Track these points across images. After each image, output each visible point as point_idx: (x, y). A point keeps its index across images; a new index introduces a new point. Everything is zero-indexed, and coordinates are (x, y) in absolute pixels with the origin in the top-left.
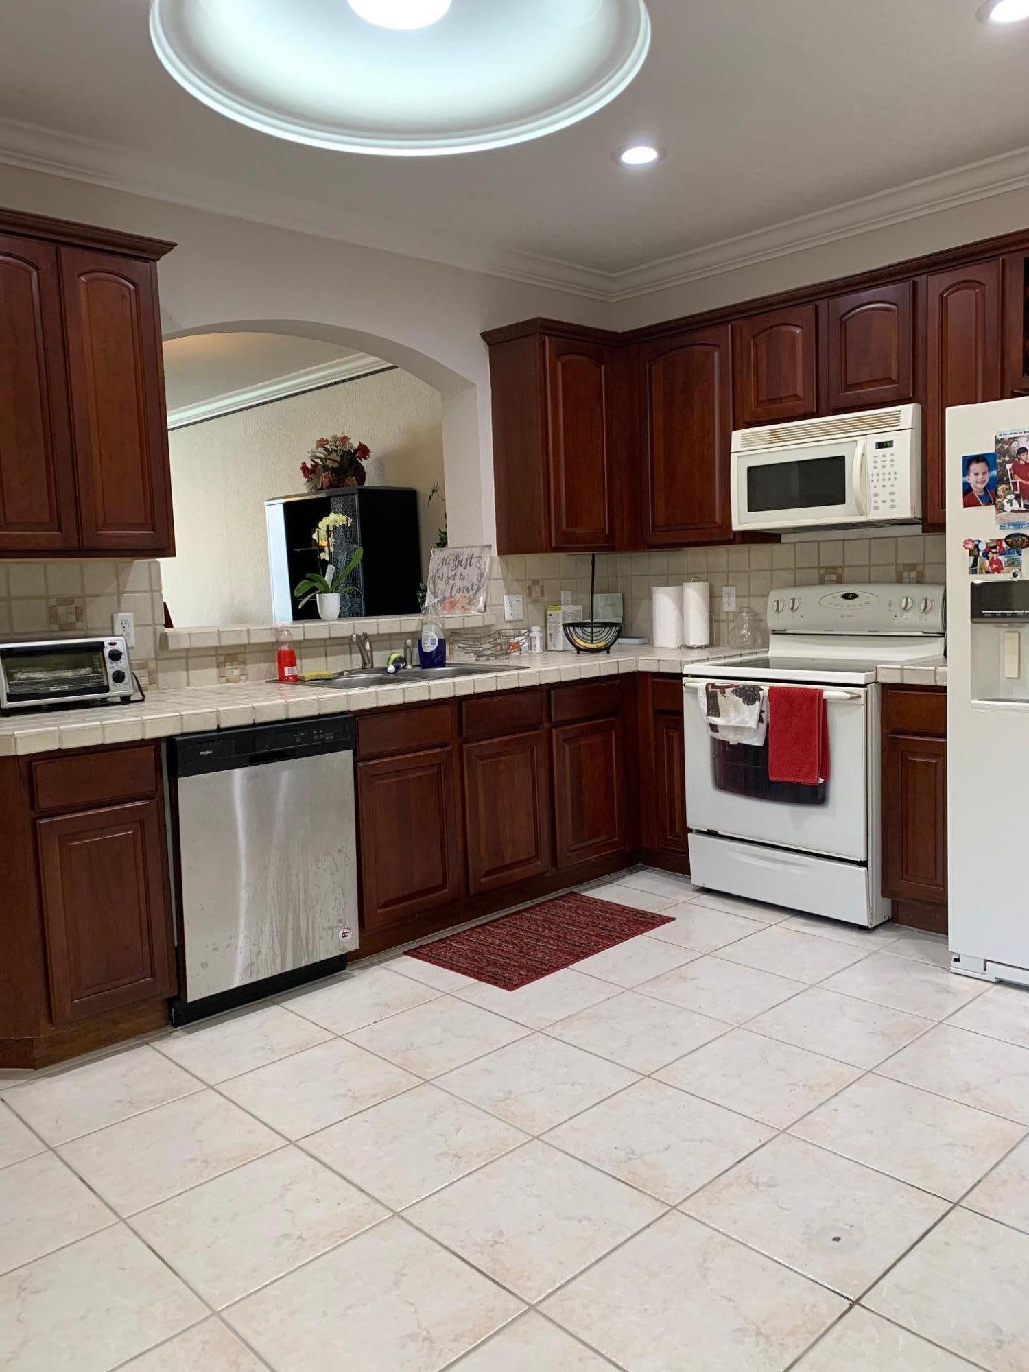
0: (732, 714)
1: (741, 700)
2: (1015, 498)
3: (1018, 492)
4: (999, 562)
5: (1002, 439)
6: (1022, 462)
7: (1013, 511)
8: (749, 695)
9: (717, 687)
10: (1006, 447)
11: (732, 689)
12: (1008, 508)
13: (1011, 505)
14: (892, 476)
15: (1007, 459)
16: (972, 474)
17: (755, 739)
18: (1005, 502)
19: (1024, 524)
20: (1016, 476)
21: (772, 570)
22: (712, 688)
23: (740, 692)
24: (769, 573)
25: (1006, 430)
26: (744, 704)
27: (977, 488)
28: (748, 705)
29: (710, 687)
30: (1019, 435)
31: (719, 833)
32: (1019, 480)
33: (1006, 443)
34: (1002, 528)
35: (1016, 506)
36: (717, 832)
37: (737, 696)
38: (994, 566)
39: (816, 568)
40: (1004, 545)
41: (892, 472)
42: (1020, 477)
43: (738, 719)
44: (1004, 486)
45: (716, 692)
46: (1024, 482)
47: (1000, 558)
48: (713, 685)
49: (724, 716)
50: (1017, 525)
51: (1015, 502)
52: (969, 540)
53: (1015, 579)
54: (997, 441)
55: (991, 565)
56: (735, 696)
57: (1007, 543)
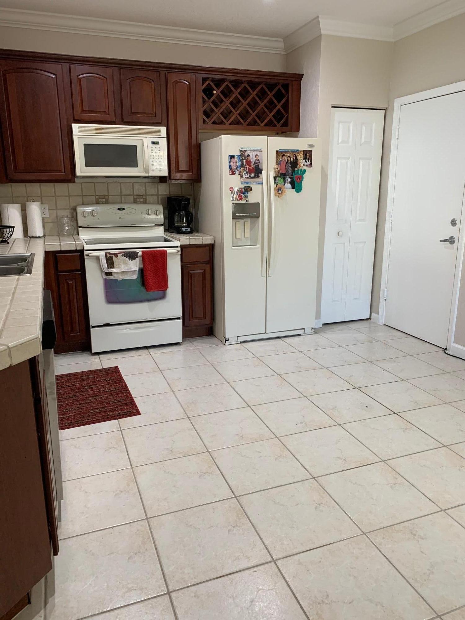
0: (123, 266)
1: (127, 259)
2: (246, 173)
3: (247, 171)
4: (241, 196)
5: (242, 151)
6: (249, 160)
7: (246, 178)
8: (132, 256)
9: (112, 254)
10: (243, 153)
11: (122, 254)
12: (244, 176)
13: (245, 175)
14: (160, 157)
15: (244, 158)
16: (232, 163)
17: (134, 276)
18: (243, 174)
19: (249, 183)
20: (247, 165)
21: (69, 196)
22: (109, 255)
23: (127, 255)
24: (68, 198)
25: (244, 147)
26: (130, 260)
27: (234, 168)
28: (132, 260)
29: (108, 254)
30: (247, 150)
31: (110, 324)
32: (248, 167)
33: (243, 152)
34: (242, 183)
35: (247, 176)
36: (109, 324)
37: (125, 257)
38: (240, 198)
39: (94, 195)
40: (243, 190)
41: (160, 155)
42: (249, 166)
43: (126, 268)
44: (243, 168)
45: (112, 256)
46: (249, 167)
47: (242, 195)
48: (109, 253)
49: (117, 267)
50: (247, 183)
51: (246, 174)
52: (231, 188)
53: (247, 203)
54: (240, 151)
55: (239, 197)
56: (124, 257)
57: (244, 189)
